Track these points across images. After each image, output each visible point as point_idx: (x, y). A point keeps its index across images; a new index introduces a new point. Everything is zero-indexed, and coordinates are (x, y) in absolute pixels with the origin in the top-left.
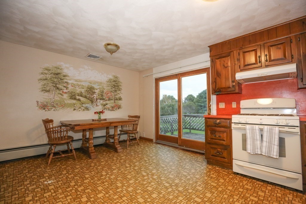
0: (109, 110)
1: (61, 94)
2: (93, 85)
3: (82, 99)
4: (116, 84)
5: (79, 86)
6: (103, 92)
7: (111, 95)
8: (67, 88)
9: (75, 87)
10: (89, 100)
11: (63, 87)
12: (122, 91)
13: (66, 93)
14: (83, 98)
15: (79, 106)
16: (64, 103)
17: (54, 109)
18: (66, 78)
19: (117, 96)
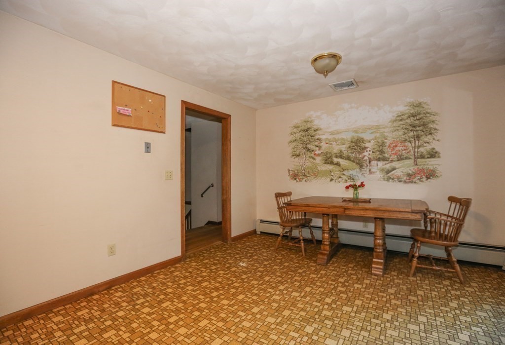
0: (400, 181)
1: (313, 158)
2: (361, 135)
3: (342, 161)
4: (417, 122)
5: (336, 141)
6: (383, 144)
7: (403, 148)
8: (320, 147)
9: (331, 144)
10: (355, 164)
11: (314, 147)
12: (438, 136)
13: (318, 155)
14: (345, 161)
15: (338, 174)
16: (317, 171)
17: (305, 178)
18: (318, 132)
19: (421, 149)
